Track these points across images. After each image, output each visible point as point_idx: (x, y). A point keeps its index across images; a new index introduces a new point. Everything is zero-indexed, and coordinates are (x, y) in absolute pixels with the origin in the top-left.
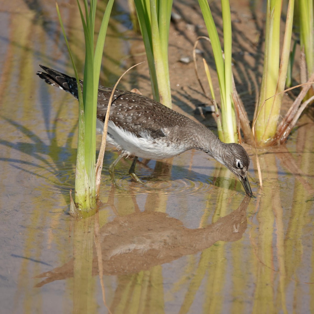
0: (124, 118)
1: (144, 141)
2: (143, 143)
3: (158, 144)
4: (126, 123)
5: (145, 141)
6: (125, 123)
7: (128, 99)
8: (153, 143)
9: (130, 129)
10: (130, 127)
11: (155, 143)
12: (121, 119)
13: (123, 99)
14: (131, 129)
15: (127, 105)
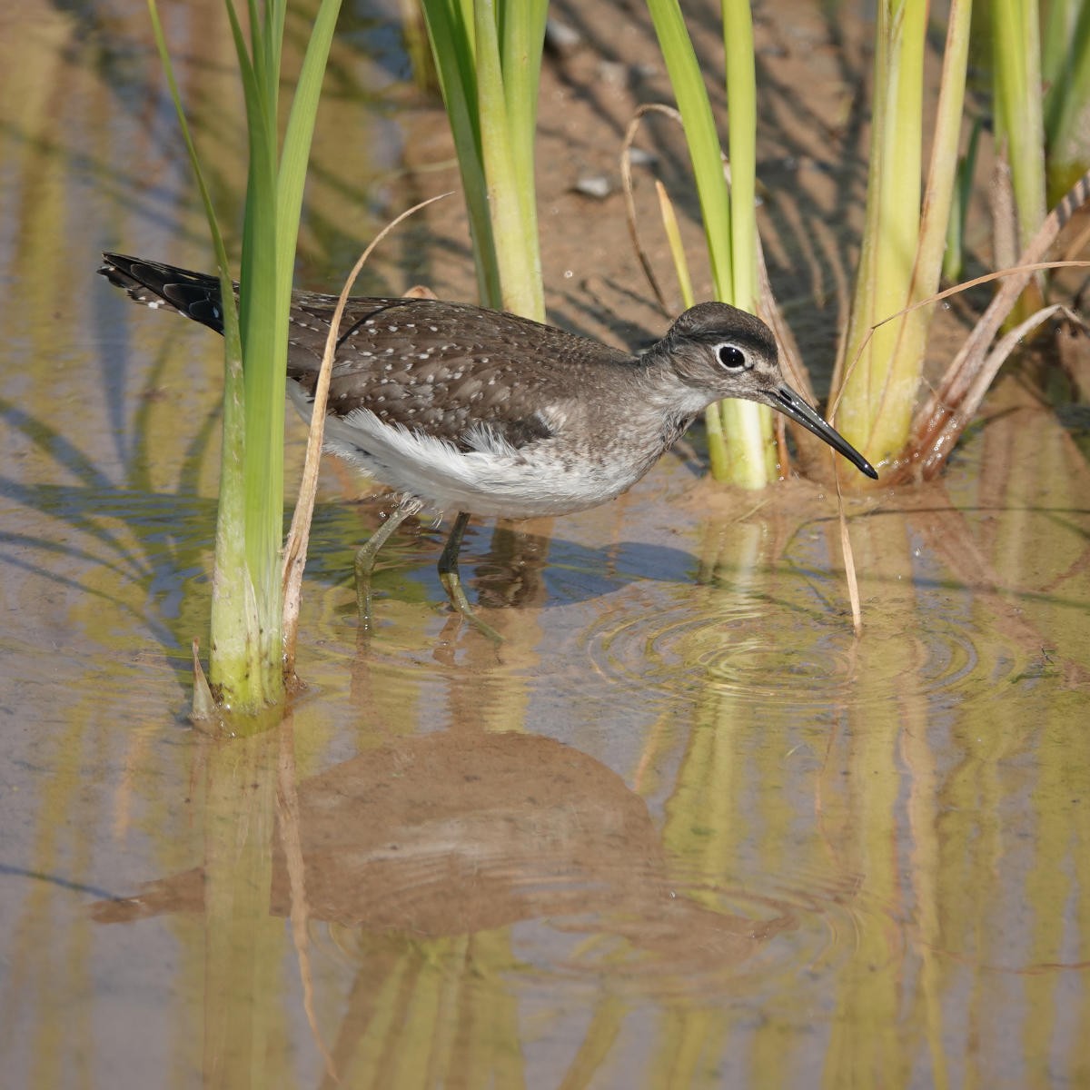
0: (405, 395)
1: (486, 463)
2: (484, 470)
3: (533, 465)
4: (417, 408)
5: (487, 460)
6: (411, 411)
7: (413, 326)
8: (516, 464)
9: (434, 428)
10: (432, 422)
11: (522, 462)
12: (396, 399)
13: (397, 331)
14: (436, 425)
15: (413, 347)
